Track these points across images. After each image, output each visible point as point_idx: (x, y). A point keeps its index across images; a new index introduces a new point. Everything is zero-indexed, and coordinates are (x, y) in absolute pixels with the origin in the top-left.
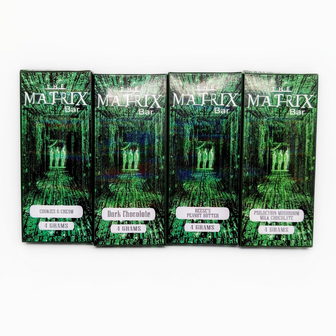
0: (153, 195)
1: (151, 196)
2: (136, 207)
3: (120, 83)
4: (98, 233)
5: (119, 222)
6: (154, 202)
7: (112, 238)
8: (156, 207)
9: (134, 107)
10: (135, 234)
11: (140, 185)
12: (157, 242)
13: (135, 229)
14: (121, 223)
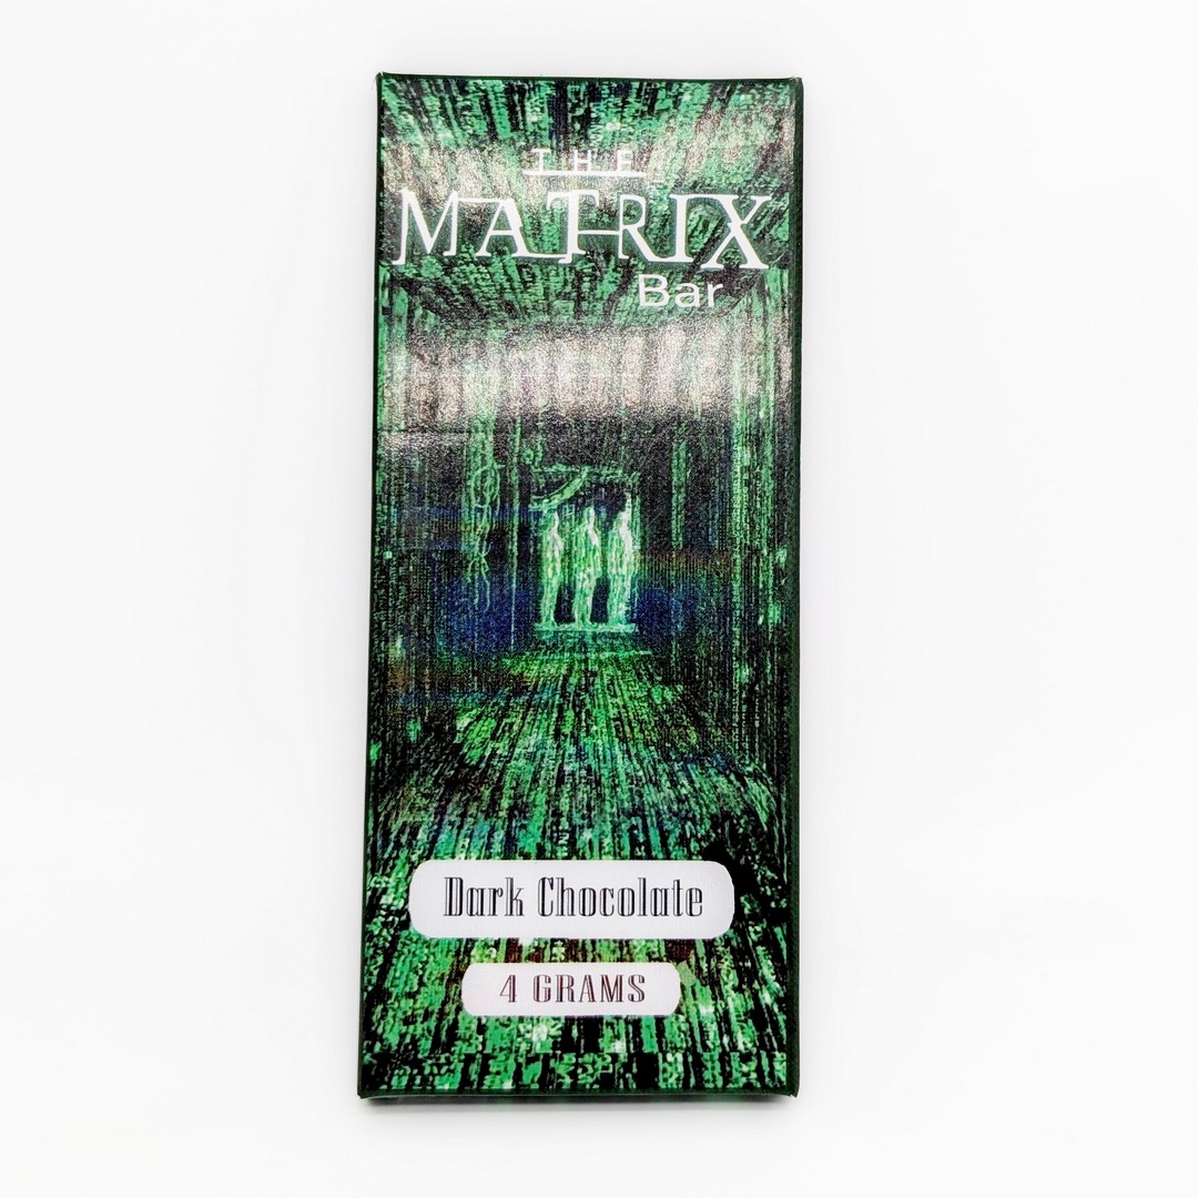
0: (722, 779)
1: (705, 787)
2: (617, 855)
3: (531, 128)
4: (383, 1017)
5: (513, 951)
6: (727, 824)
7: (472, 1050)
8: (739, 854)
9: (612, 263)
10: (610, 1025)
11: (641, 722)
12: (747, 1075)
13: (613, 990)
14: (524, 954)
